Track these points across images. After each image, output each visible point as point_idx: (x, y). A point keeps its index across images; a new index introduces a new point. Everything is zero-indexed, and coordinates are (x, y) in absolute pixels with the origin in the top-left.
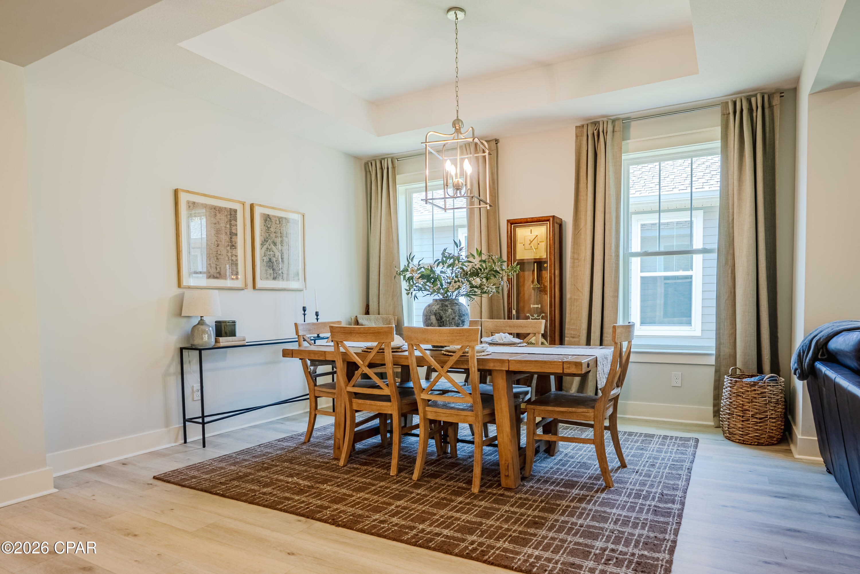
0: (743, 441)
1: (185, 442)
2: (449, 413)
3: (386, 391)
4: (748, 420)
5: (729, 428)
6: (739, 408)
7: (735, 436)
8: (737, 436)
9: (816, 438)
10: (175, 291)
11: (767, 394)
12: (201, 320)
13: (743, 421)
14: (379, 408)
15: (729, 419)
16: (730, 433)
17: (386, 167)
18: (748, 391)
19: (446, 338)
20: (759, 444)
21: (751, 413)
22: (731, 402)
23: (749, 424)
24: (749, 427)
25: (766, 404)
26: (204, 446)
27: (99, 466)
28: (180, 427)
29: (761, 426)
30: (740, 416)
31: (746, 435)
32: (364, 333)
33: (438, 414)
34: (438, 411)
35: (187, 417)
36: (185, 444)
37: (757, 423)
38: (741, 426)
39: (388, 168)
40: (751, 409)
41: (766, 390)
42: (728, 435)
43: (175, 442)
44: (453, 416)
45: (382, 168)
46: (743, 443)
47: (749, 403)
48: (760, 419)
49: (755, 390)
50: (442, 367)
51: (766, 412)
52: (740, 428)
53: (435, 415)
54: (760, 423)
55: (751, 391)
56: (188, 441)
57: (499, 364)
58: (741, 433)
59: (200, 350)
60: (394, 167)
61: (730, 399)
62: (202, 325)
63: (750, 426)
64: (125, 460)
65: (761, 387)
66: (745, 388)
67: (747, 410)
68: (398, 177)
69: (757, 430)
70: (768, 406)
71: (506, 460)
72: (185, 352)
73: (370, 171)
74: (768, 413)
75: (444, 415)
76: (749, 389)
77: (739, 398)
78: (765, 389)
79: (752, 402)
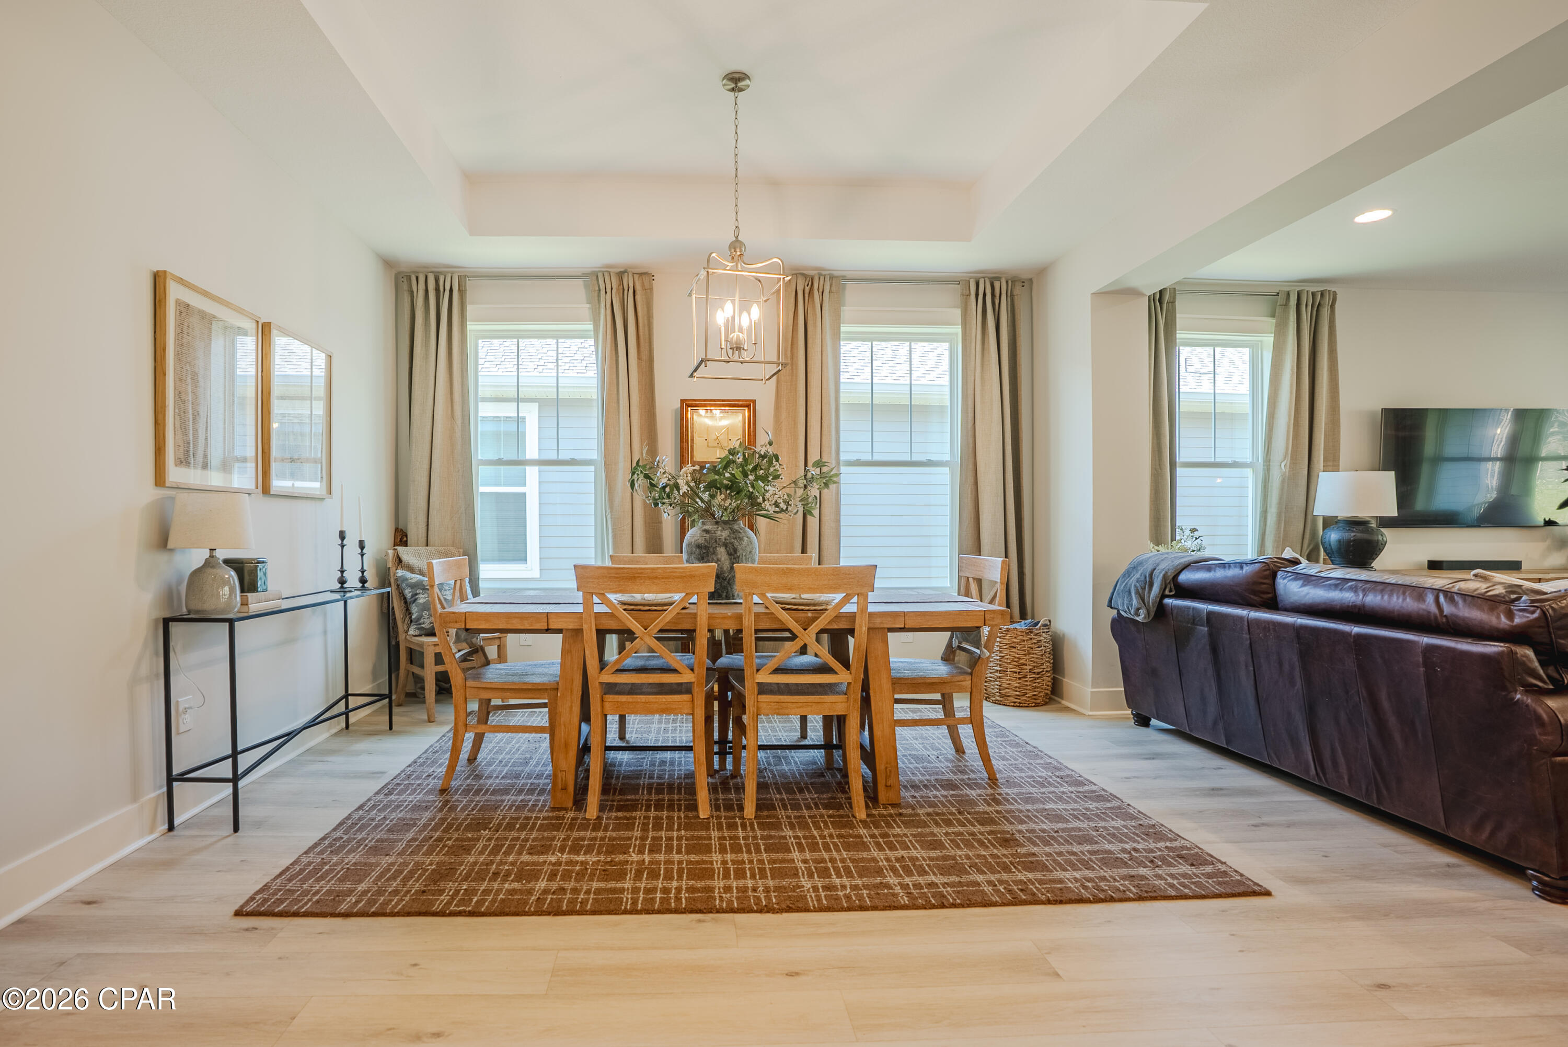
0: (1020, 703)
1: (171, 828)
2: (805, 701)
3: (687, 677)
4: (1025, 677)
5: (1000, 690)
6: (1014, 663)
7: (1009, 698)
8: (1012, 699)
9: (1123, 689)
10: (149, 493)
11: (1042, 643)
12: (212, 556)
13: (1020, 679)
14: (664, 707)
15: (1000, 678)
16: (1002, 696)
17: (448, 288)
18: (1024, 641)
19: (826, 582)
20: (1037, 705)
21: (1029, 668)
22: (1003, 657)
23: (1027, 681)
24: (1027, 686)
25: (1042, 655)
26: (236, 829)
27: (20, 921)
28: (159, 795)
29: (1039, 683)
30: (1016, 673)
31: (1024, 695)
32: (663, 578)
33: (783, 705)
34: (783, 700)
35: (176, 771)
36: (171, 834)
37: (1035, 679)
38: (1017, 685)
39: (451, 291)
40: (1028, 663)
41: (1042, 638)
42: (998, 698)
43: (152, 831)
44: (811, 706)
45: (437, 290)
46: (1020, 706)
47: (1025, 655)
48: (1038, 673)
49: (1031, 639)
50: (805, 630)
51: (1042, 664)
52: (1016, 687)
53: (776, 707)
54: (1038, 678)
55: (1027, 640)
56: (177, 822)
57: (889, 619)
58: (1018, 693)
59: (231, 622)
60: (462, 292)
61: (1001, 652)
62: (213, 567)
63: (1028, 683)
64: (69, 893)
65: (1036, 635)
66: (1020, 637)
67: (1024, 664)
68: (470, 309)
69: (1036, 687)
70: (1044, 657)
71: (887, 763)
72: (175, 628)
73: (412, 292)
74: (1044, 666)
75: (794, 705)
76: (1025, 638)
77: (1014, 650)
78: (1040, 636)
79: (1030, 654)
